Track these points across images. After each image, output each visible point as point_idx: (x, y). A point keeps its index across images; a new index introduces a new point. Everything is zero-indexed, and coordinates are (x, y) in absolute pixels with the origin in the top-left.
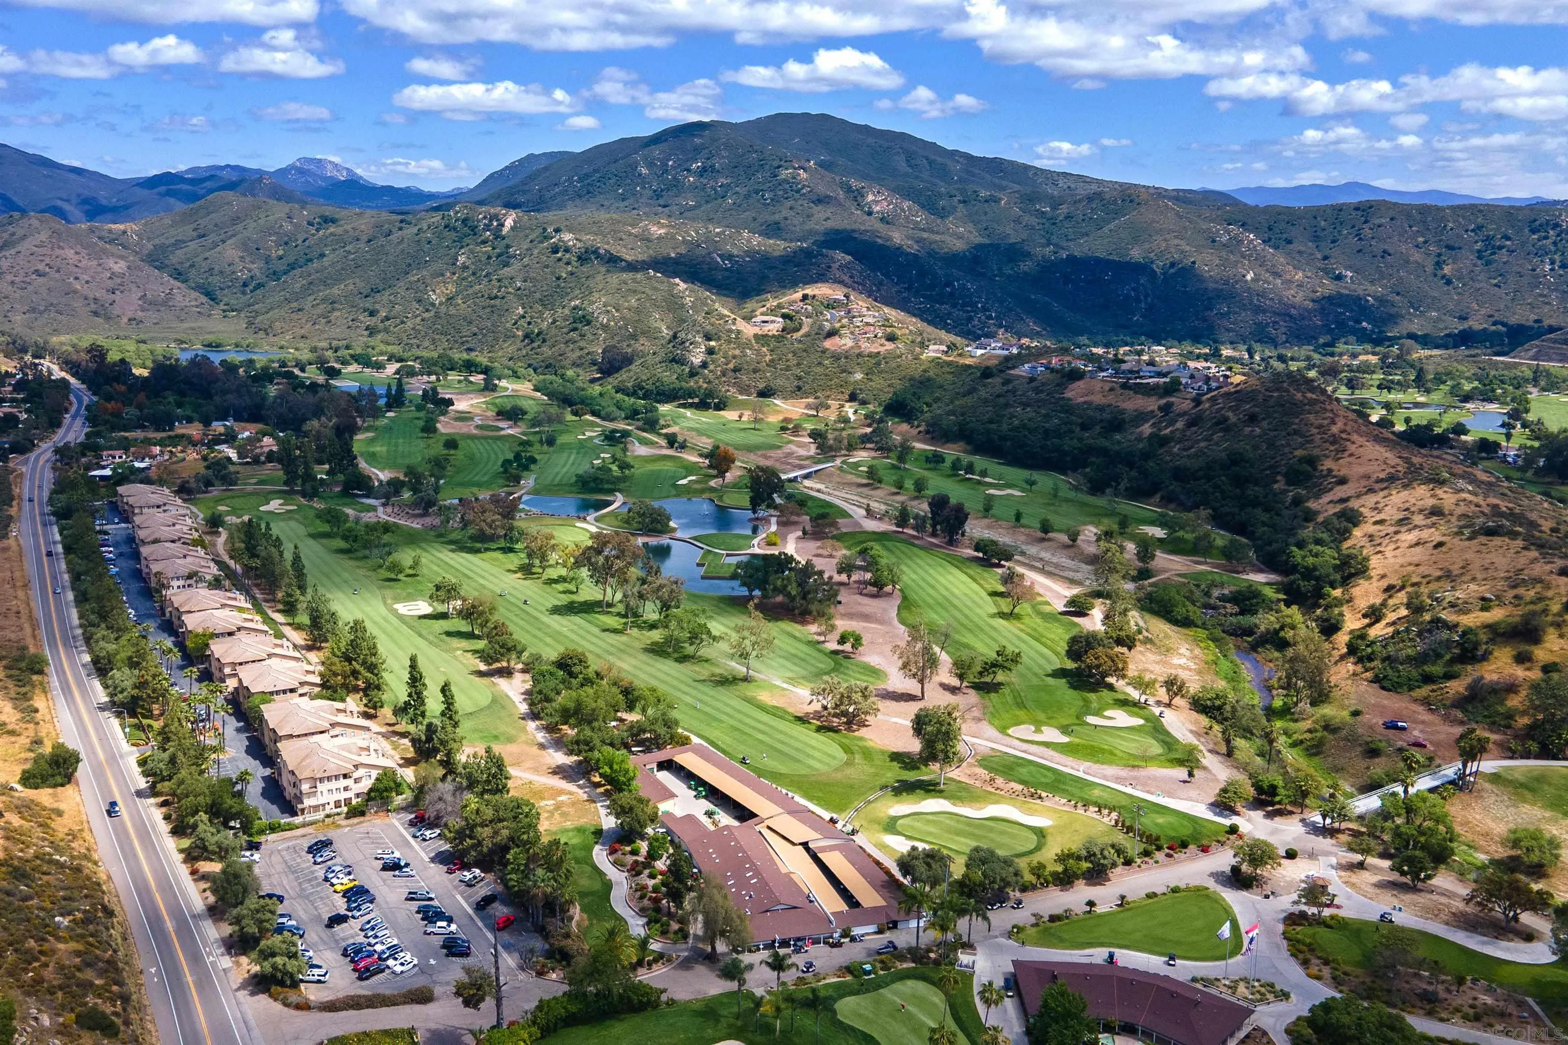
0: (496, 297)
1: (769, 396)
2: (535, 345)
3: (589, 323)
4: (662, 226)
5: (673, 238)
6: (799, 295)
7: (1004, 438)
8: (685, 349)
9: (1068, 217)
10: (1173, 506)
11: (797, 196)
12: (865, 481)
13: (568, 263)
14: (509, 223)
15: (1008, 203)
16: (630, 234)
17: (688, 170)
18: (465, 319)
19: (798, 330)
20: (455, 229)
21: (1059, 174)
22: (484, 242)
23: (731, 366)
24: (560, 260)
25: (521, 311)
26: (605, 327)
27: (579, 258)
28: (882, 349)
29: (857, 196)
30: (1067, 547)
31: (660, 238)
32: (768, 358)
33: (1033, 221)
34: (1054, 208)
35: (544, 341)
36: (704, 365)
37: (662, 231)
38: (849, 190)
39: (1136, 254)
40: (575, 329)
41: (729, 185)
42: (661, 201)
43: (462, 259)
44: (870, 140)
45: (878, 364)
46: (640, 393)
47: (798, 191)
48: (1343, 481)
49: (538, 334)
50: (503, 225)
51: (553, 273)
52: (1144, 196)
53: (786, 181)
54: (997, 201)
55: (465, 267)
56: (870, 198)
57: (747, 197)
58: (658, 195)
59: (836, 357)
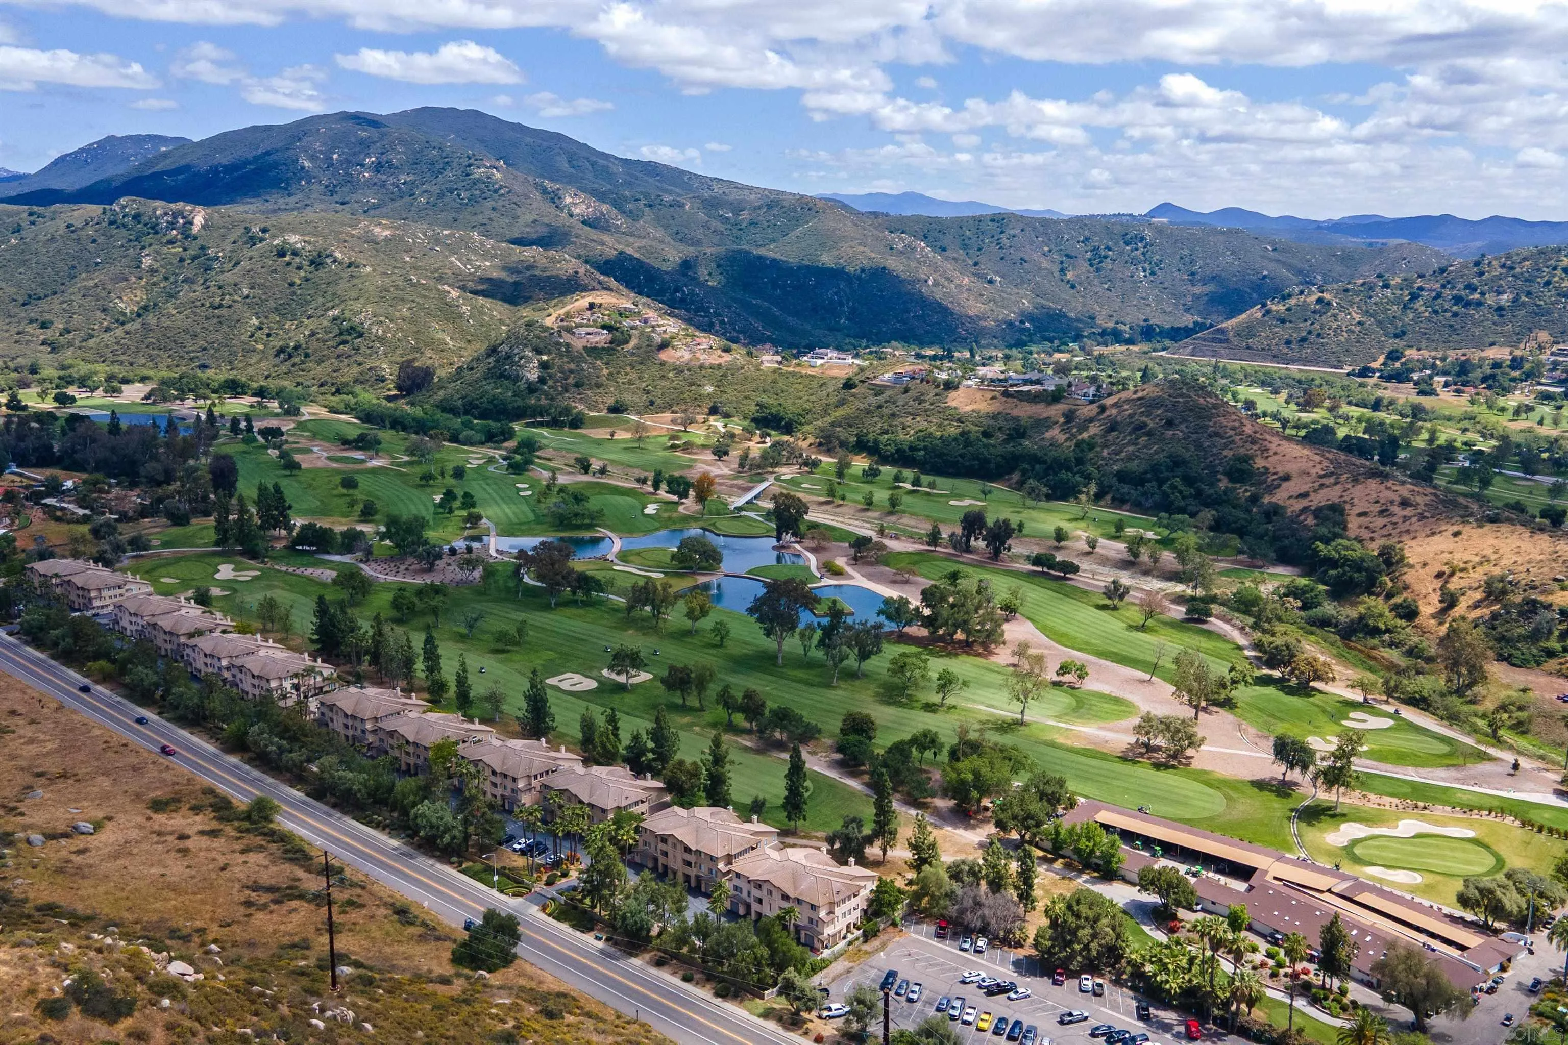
0: (220, 306)
1: (622, 412)
2: (296, 360)
3: (361, 335)
4: (386, 227)
5: (402, 240)
6: (584, 302)
7: (912, 448)
8: (513, 363)
9: (752, 223)
10: (1127, 507)
11: (496, 196)
12: (822, 499)
13: (299, 268)
14: (199, 220)
15: (692, 208)
16: (353, 236)
17: (362, 165)
18: (186, 331)
19: (627, 342)
20: (124, 226)
21: (712, 179)
22: (171, 242)
23: (571, 381)
24: (289, 264)
25: (255, 321)
26: (382, 340)
27: (312, 262)
28: (721, 361)
29: (554, 198)
30: (1088, 554)
31: (386, 240)
32: (605, 372)
33: (721, 227)
34: (736, 213)
35: (307, 355)
36: (542, 380)
37: (387, 233)
38: (544, 191)
39: (827, 259)
40: (345, 342)
41: (413, 182)
42: (336, 197)
43: (147, 262)
44: (529, 140)
45: (724, 375)
46: (476, 412)
47: (496, 191)
48: (1287, 478)
49: (296, 348)
50: (191, 223)
51: (284, 279)
52: (820, 205)
53: (479, 180)
54: (682, 206)
55: (153, 271)
56: (568, 200)
57: (441, 195)
58: (331, 191)
59: (679, 370)
